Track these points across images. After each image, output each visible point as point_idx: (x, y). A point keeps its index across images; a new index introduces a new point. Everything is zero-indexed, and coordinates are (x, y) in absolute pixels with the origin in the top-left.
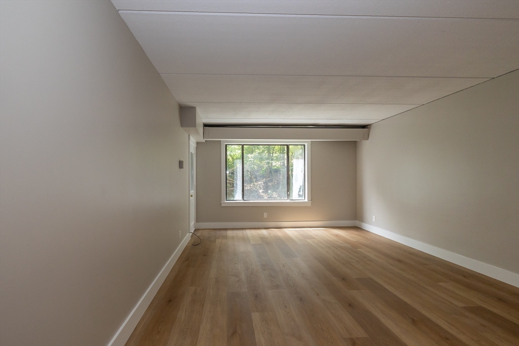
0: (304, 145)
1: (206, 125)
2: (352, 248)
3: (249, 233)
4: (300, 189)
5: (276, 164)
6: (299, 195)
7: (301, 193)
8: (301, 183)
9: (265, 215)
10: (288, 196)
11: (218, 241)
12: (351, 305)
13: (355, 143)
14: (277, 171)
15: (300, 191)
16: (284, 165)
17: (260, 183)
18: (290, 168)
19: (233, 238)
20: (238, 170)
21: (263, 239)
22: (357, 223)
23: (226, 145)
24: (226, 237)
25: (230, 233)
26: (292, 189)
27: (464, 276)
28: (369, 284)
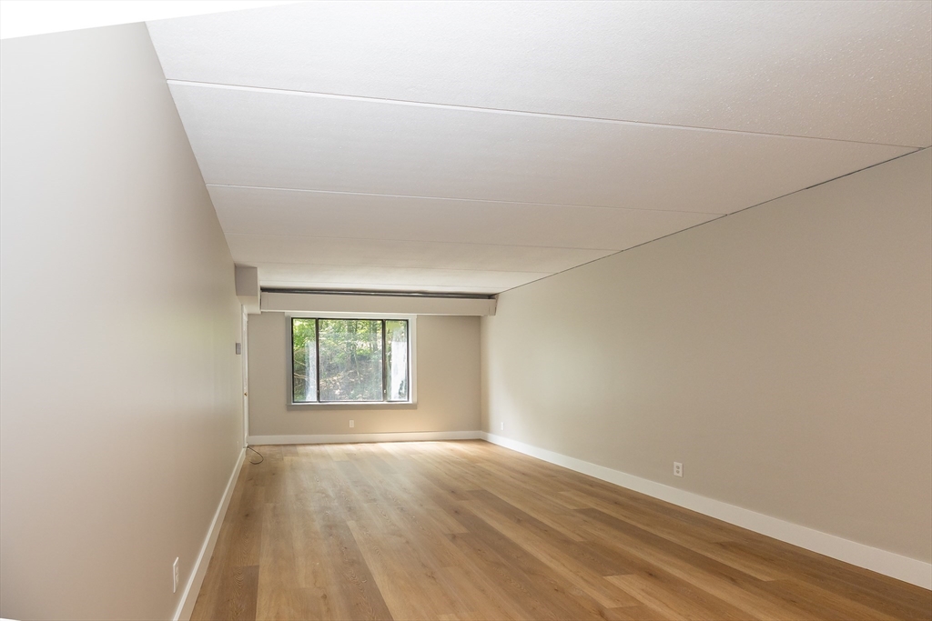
0: (407, 321)
1: (264, 290)
2: (471, 463)
3: (328, 449)
4: (402, 385)
5: (363, 346)
6: (400, 393)
7: (403, 391)
8: (402, 376)
9: (352, 424)
10: (385, 395)
11: (287, 459)
12: (456, 512)
13: (479, 318)
14: (364, 358)
15: (401, 389)
16: (375, 348)
17: (335, 378)
18: (388, 354)
19: (307, 455)
20: (310, 357)
21: (351, 455)
22: (479, 434)
23: (292, 319)
24: (296, 454)
25: (301, 449)
26: (390, 386)
27: (591, 486)
28: (482, 495)
